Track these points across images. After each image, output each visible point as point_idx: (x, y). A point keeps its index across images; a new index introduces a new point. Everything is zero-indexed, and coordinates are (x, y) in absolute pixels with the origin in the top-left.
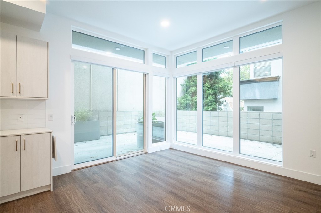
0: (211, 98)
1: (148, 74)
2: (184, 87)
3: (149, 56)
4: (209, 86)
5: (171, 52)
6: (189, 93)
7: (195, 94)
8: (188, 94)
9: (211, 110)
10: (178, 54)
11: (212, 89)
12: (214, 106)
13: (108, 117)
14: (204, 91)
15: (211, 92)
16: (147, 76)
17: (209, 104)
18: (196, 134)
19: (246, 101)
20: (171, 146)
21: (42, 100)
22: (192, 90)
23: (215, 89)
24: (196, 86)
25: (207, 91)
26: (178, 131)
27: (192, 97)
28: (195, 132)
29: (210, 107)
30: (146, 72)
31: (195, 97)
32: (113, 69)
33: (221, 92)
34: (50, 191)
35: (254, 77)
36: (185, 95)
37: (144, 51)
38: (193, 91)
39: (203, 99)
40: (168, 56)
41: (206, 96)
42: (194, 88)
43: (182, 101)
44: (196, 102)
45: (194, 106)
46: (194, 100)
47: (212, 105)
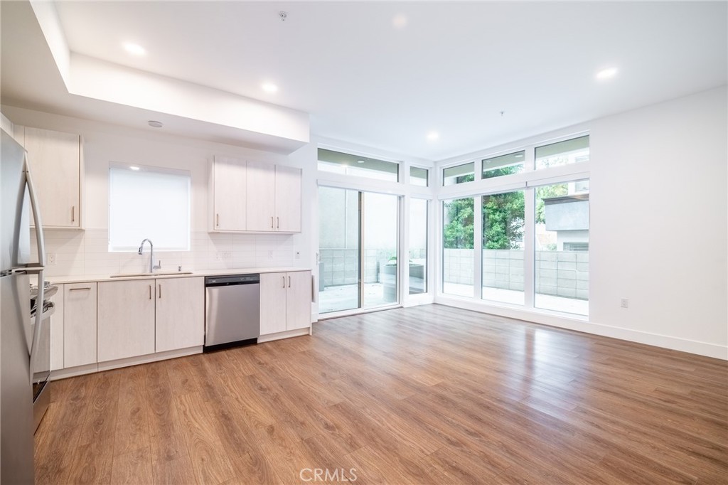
0: (497, 228)
1: (403, 196)
2: (450, 208)
3: (405, 170)
4: (495, 207)
5: (435, 162)
6: (460, 220)
7: (469, 220)
8: (458, 220)
9: (498, 248)
10: (446, 166)
11: (500, 212)
12: (504, 242)
13: (333, 258)
14: (485, 216)
15: (497, 216)
16: (402, 199)
17: (495, 239)
18: (472, 287)
19: (560, 232)
20: (434, 300)
21: (289, 235)
22: (465, 214)
23: (505, 211)
24: (472, 206)
25: (491, 216)
26: (445, 283)
27: (464, 226)
28: (471, 285)
29: (495, 243)
30: (401, 194)
31: (470, 227)
32: (360, 193)
33: (515, 217)
34: (308, 335)
35: (576, 191)
36: (451, 222)
37: (398, 165)
38: (466, 216)
39: (484, 229)
40: (431, 168)
41: (488, 224)
42: (469, 210)
43: (448, 233)
44: (472, 235)
45: (469, 240)
46: (469, 231)
47: (500, 239)
